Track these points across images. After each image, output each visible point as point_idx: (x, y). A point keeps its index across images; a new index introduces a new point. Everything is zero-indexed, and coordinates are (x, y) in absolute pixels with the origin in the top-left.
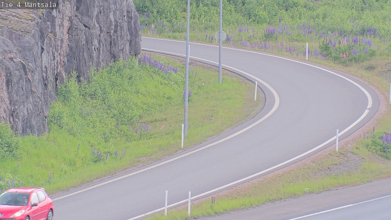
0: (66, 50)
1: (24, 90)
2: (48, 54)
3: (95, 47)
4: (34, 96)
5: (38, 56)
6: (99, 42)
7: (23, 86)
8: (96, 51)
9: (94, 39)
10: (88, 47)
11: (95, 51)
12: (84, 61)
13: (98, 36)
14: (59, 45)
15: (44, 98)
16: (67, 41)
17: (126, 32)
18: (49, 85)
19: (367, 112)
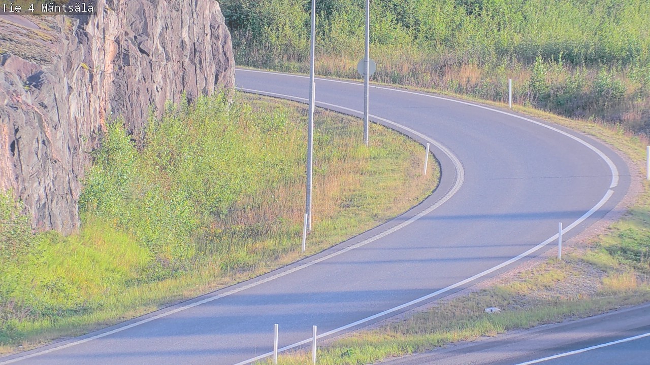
0: (110, 91)
1: (40, 157)
2: (80, 96)
3: (158, 86)
4: (57, 166)
5: (62, 100)
6: (164, 77)
7: (38, 150)
8: (160, 93)
9: (155, 72)
10: (145, 86)
11: (158, 92)
12: (139, 109)
13: (163, 68)
14: (98, 83)
15: (73, 171)
16: (111, 75)
17: (209, 60)
18: (81, 148)
19: (610, 193)
